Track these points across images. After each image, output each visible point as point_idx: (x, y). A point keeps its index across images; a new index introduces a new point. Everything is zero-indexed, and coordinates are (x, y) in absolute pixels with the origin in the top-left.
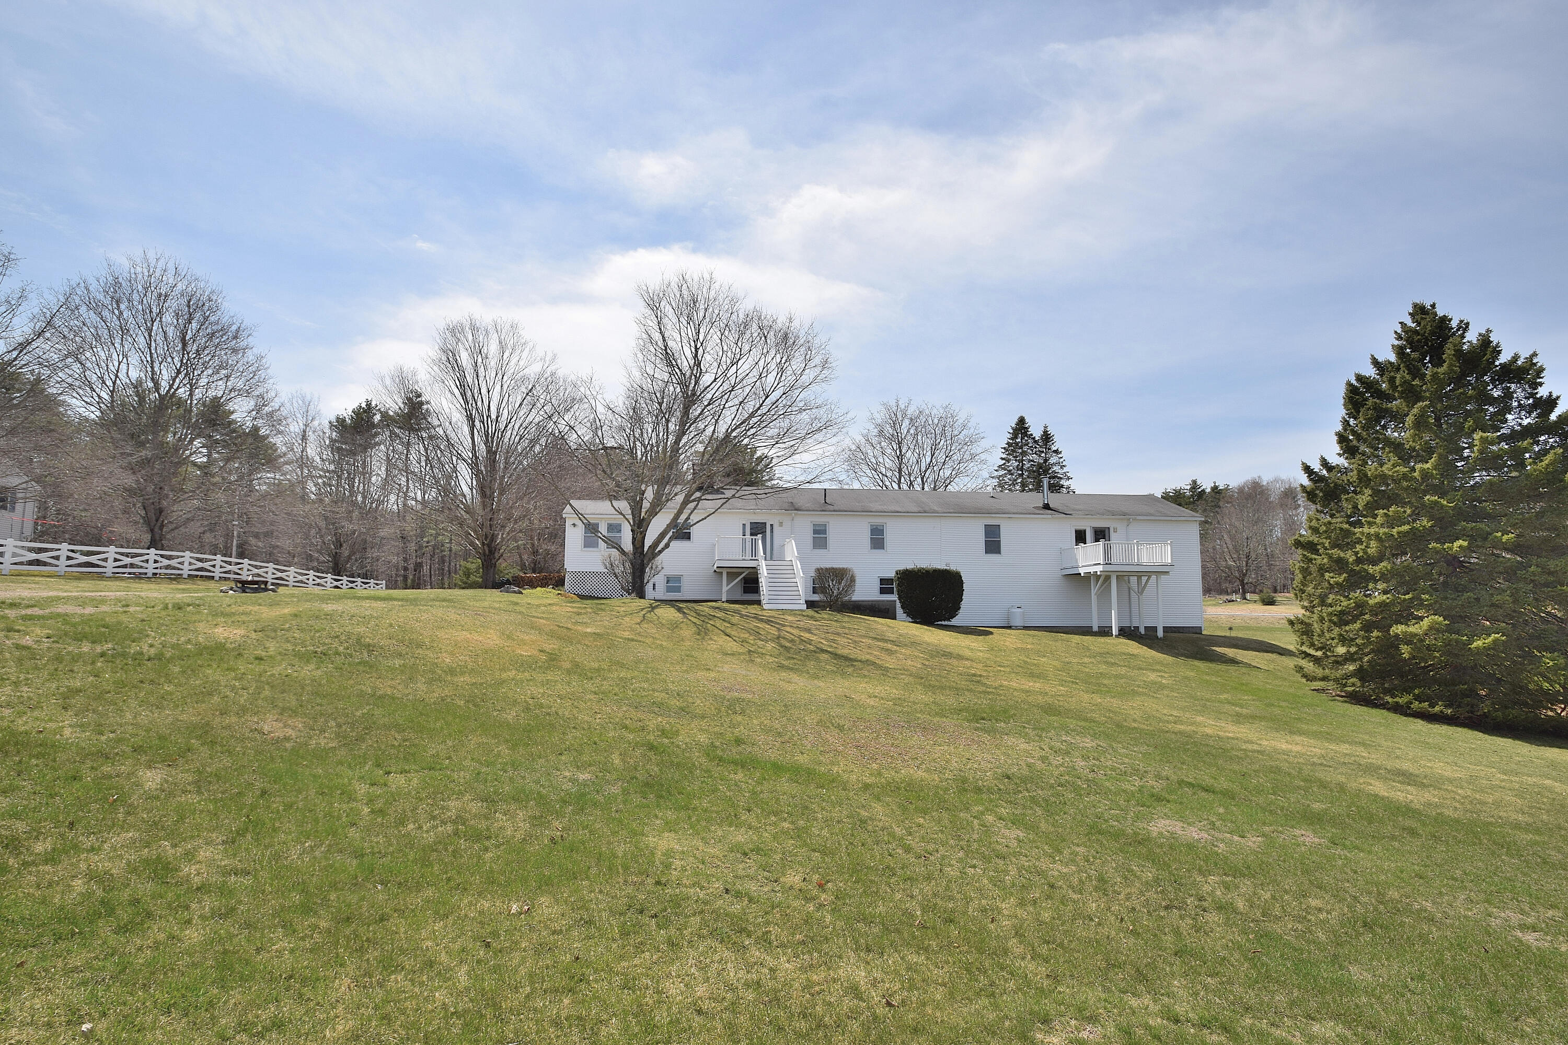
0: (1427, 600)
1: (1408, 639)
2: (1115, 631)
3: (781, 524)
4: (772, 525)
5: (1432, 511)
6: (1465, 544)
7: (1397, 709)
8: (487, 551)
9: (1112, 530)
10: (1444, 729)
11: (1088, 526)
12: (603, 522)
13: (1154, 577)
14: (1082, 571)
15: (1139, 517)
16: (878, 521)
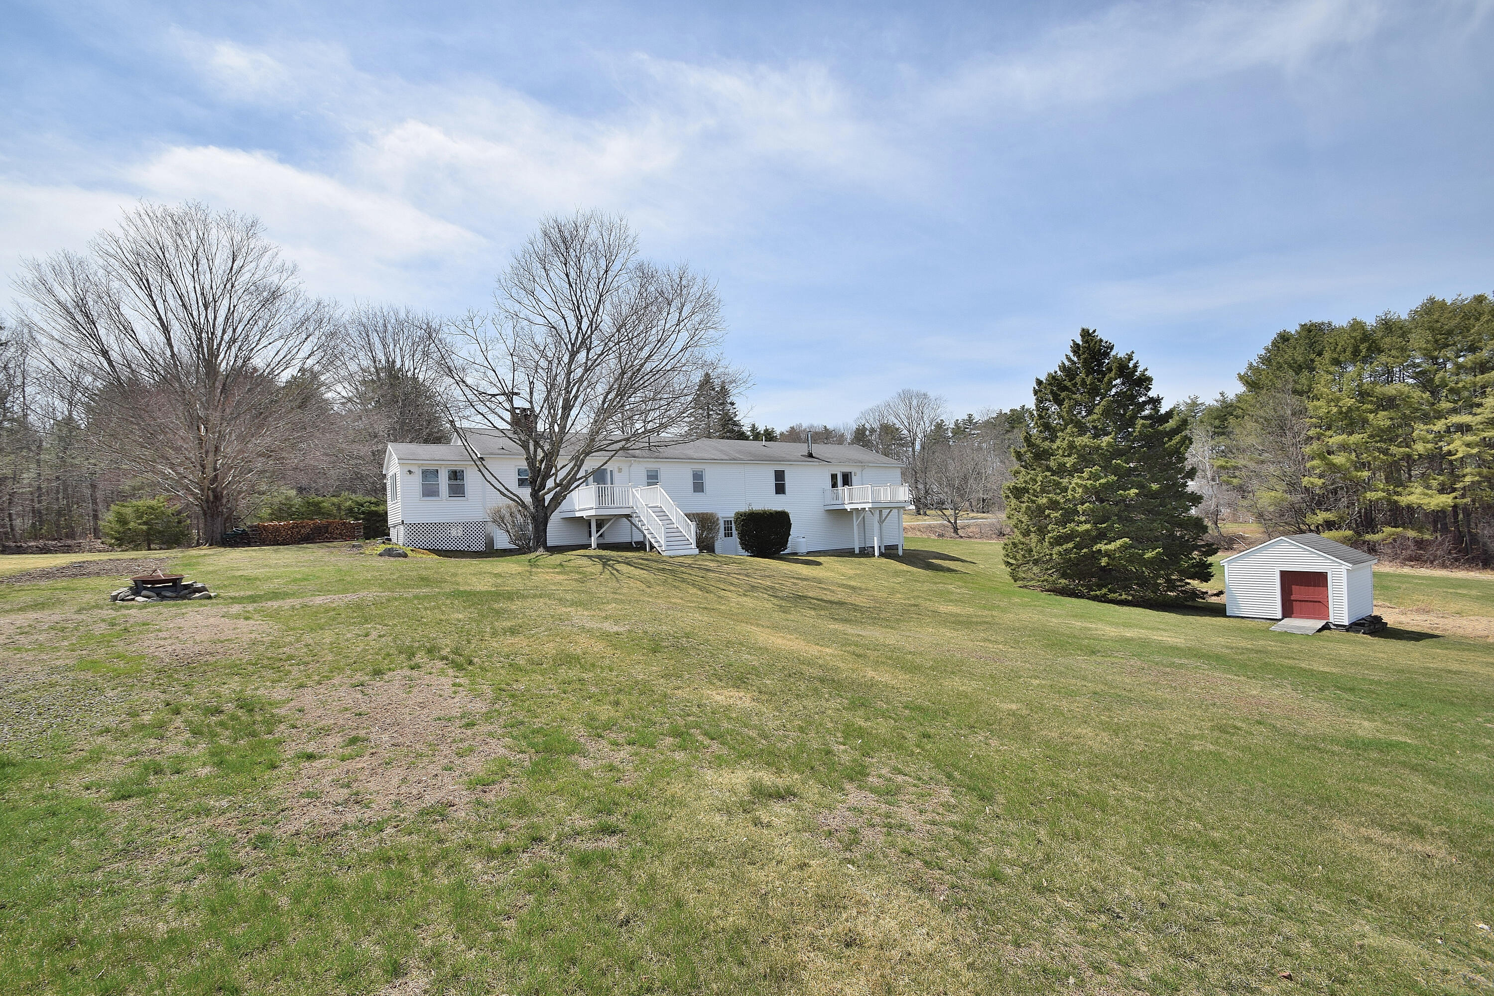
0: (1118, 528)
1: (1107, 554)
2: (877, 553)
3: (620, 470)
4: (611, 471)
5: (1116, 471)
6: (1137, 491)
7: (1095, 598)
8: (211, 498)
9: (853, 474)
10: (1126, 609)
11: (839, 471)
12: (443, 467)
13: (895, 511)
14: (848, 507)
15: (870, 465)
16: (698, 467)
